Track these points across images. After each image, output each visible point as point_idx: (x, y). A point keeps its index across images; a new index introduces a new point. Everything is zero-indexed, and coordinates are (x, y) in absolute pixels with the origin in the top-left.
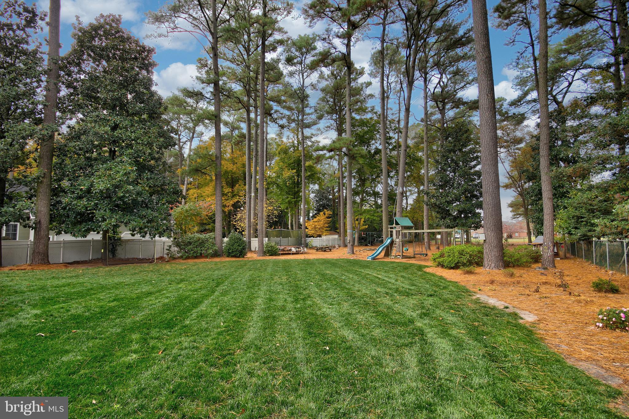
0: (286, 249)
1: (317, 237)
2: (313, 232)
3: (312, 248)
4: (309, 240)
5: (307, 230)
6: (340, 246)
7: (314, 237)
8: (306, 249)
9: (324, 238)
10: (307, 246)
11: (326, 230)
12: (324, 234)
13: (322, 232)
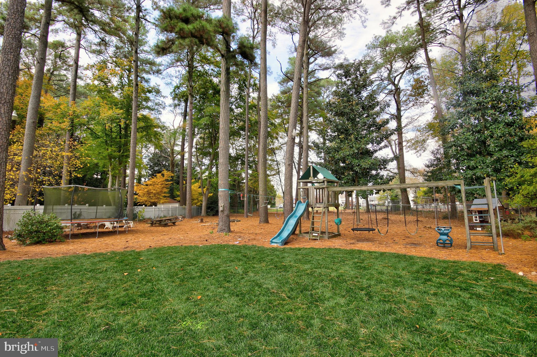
0: (92, 225)
1: (151, 206)
2: (145, 198)
3: (144, 220)
4: (138, 209)
5: (136, 196)
6: (184, 217)
7: (146, 206)
8: (132, 224)
9: (161, 206)
10: (134, 217)
11: (165, 197)
12: (162, 201)
13: (158, 198)
